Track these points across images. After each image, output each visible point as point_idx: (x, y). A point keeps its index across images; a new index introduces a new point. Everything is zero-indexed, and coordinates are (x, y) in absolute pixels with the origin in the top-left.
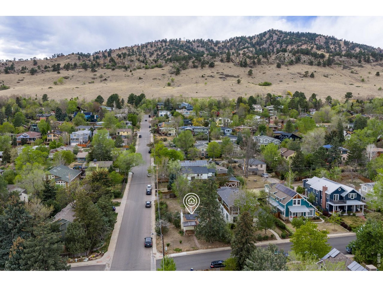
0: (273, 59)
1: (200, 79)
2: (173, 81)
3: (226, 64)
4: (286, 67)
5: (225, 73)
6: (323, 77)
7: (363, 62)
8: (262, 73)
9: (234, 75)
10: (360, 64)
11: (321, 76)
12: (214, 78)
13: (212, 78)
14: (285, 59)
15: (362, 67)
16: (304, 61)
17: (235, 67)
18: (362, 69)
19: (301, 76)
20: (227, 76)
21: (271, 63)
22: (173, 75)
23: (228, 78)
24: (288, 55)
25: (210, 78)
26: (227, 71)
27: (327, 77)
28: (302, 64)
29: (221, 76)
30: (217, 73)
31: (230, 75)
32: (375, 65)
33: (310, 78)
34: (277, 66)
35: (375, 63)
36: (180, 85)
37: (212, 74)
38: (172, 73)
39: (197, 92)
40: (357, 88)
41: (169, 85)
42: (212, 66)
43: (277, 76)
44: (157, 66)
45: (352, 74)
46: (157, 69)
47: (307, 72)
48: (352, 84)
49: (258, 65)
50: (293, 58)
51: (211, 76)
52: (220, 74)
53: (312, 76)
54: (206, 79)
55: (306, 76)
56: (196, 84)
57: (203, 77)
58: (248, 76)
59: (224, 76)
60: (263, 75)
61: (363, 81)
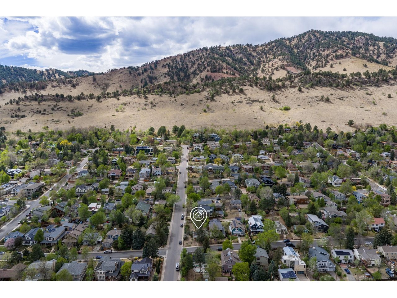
0: (297, 81)
1: (229, 105)
2: (208, 107)
3: (254, 88)
4: (306, 90)
5: (252, 98)
6: (338, 99)
7: (380, 82)
8: (284, 97)
9: (260, 100)
10: (377, 84)
11: (336, 99)
12: (242, 104)
14: (307, 82)
15: (379, 87)
16: (324, 84)
17: (261, 91)
18: (378, 89)
19: (318, 99)
20: (253, 101)
21: (294, 86)
22: (209, 101)
23: (254, 103)
25: (239, 103)
26: (254, 96)
27: (342, 100)
28: (322, 86)
29: (248, 101)
30: (245, 98)
31: (256, 100)
32: (391, 85)
33: (326, 102)
34: (299, 89)
36: (214, 111)
37: (240, 100)
38: (208, 99)
39: (226, 120)
40: (365, 111)
41: (205, 111)
42: (242, 91)
43: (296, 100)
44: (196, 92)
45: (366, 96)
46: (196, 94)
47: (323, 97)
48: (362, 107)
49: (282, 88)
52: (247, 99)
53: (328, 100)
54: (235, 105)
55: (322, 100)
56: (226, 110)
57: (232, 103)
58: (272, 100)
59: (250, 101)
60: (285, 98)
61: (374, 103)
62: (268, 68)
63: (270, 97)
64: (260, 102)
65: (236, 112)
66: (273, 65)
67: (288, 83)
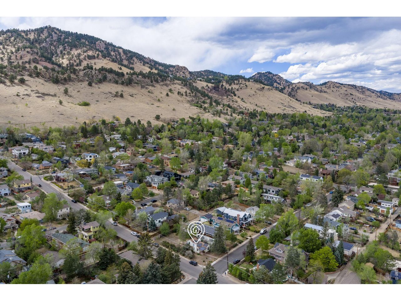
0: (82, 75)
1: (15, 99)
3: (37, 79)
4: (97, 86)
5: (41, 91)
6: (129, 96)
7: (154, 82)
8: (76, 91)
9: (51, 94)
10: (152, 84)
12: (31, 97)
13: (28, 97)
14: (93, 76)
15: (154, 87)
16: (110, 80)
17: (47, 84)
18: (155, 88)
19: (113, 95)
20: (44, 94)
21: (81, 80)
23: (46, 97)
24: (95, 73)
25: (27, 97)
26: (42, 89)
27: (133, 97)
28: (109, 82)
29: (38, 95)
30: (32, 91)
31: (46, 93)
32: (162, 85)
33: (120, 98)
34: (88, 84)
35: (162, 83)
37: (26, 93)
39: (22, 116)
40: (158, 108)
42: (22, 81)
43: (91, 96)
45: (149, 94)
47: (117, 92)
48: (152, 104)
49: (69, 81)
50: (100, 77)
51: (27, 94)
52: (35, 92)
53: (122, 96)
54: (23, 99)
55: (116, 96)
56: (13, 104)
57: (17, 95)
58: (65, 95)
59: (40, 95)
60: (78, 93)
61: (159, 100)
62: (15, 60)
63: (61, 91)
64: (52, 95)
65: (29, 107)
66: (21, 58)
67: (72, 76)
